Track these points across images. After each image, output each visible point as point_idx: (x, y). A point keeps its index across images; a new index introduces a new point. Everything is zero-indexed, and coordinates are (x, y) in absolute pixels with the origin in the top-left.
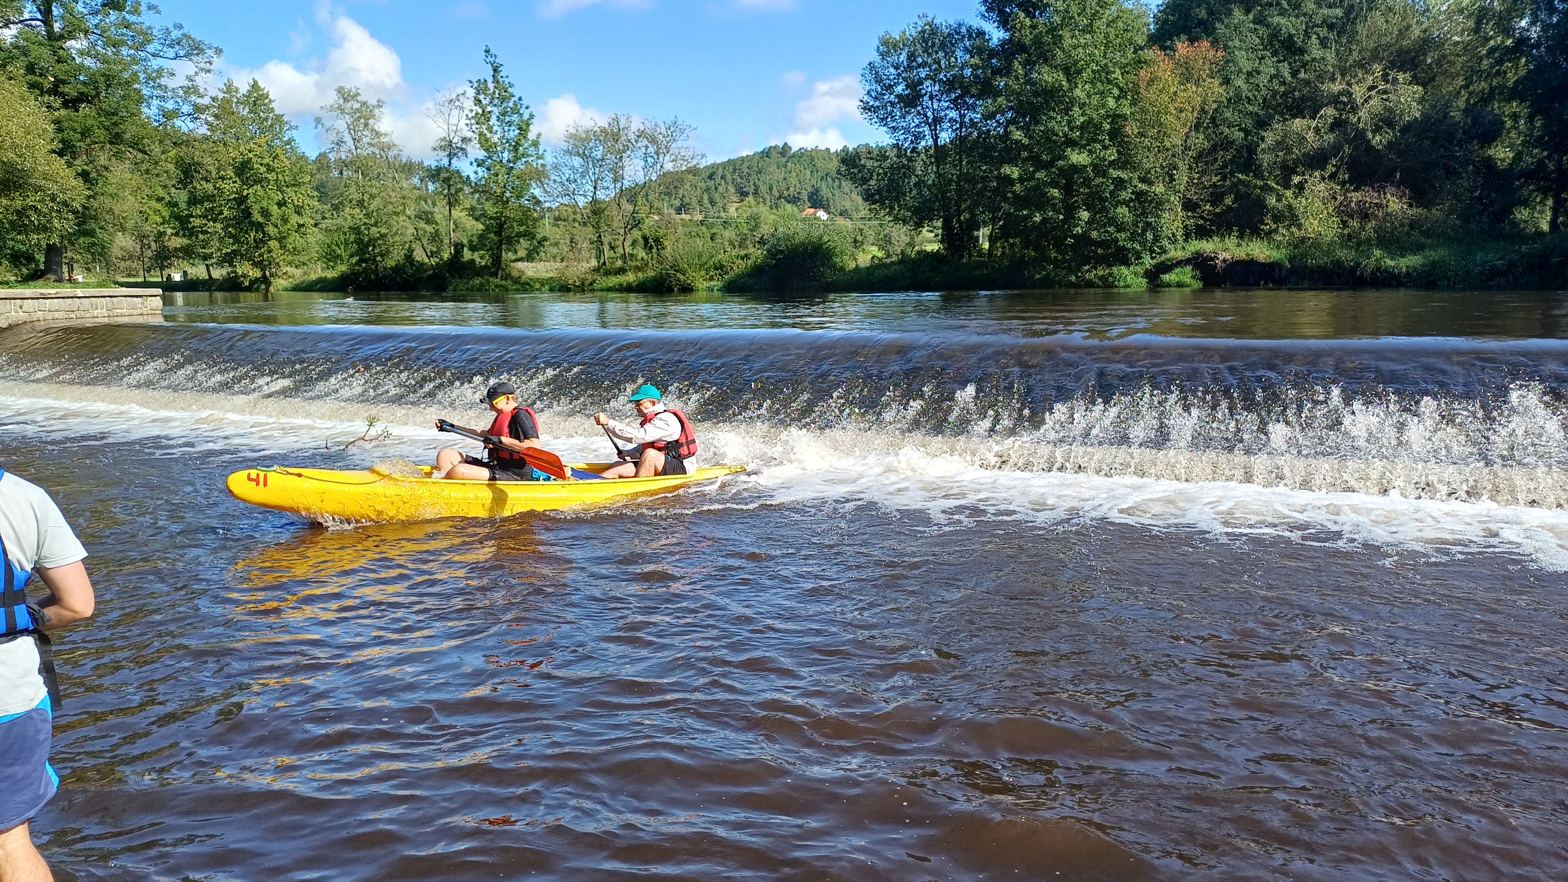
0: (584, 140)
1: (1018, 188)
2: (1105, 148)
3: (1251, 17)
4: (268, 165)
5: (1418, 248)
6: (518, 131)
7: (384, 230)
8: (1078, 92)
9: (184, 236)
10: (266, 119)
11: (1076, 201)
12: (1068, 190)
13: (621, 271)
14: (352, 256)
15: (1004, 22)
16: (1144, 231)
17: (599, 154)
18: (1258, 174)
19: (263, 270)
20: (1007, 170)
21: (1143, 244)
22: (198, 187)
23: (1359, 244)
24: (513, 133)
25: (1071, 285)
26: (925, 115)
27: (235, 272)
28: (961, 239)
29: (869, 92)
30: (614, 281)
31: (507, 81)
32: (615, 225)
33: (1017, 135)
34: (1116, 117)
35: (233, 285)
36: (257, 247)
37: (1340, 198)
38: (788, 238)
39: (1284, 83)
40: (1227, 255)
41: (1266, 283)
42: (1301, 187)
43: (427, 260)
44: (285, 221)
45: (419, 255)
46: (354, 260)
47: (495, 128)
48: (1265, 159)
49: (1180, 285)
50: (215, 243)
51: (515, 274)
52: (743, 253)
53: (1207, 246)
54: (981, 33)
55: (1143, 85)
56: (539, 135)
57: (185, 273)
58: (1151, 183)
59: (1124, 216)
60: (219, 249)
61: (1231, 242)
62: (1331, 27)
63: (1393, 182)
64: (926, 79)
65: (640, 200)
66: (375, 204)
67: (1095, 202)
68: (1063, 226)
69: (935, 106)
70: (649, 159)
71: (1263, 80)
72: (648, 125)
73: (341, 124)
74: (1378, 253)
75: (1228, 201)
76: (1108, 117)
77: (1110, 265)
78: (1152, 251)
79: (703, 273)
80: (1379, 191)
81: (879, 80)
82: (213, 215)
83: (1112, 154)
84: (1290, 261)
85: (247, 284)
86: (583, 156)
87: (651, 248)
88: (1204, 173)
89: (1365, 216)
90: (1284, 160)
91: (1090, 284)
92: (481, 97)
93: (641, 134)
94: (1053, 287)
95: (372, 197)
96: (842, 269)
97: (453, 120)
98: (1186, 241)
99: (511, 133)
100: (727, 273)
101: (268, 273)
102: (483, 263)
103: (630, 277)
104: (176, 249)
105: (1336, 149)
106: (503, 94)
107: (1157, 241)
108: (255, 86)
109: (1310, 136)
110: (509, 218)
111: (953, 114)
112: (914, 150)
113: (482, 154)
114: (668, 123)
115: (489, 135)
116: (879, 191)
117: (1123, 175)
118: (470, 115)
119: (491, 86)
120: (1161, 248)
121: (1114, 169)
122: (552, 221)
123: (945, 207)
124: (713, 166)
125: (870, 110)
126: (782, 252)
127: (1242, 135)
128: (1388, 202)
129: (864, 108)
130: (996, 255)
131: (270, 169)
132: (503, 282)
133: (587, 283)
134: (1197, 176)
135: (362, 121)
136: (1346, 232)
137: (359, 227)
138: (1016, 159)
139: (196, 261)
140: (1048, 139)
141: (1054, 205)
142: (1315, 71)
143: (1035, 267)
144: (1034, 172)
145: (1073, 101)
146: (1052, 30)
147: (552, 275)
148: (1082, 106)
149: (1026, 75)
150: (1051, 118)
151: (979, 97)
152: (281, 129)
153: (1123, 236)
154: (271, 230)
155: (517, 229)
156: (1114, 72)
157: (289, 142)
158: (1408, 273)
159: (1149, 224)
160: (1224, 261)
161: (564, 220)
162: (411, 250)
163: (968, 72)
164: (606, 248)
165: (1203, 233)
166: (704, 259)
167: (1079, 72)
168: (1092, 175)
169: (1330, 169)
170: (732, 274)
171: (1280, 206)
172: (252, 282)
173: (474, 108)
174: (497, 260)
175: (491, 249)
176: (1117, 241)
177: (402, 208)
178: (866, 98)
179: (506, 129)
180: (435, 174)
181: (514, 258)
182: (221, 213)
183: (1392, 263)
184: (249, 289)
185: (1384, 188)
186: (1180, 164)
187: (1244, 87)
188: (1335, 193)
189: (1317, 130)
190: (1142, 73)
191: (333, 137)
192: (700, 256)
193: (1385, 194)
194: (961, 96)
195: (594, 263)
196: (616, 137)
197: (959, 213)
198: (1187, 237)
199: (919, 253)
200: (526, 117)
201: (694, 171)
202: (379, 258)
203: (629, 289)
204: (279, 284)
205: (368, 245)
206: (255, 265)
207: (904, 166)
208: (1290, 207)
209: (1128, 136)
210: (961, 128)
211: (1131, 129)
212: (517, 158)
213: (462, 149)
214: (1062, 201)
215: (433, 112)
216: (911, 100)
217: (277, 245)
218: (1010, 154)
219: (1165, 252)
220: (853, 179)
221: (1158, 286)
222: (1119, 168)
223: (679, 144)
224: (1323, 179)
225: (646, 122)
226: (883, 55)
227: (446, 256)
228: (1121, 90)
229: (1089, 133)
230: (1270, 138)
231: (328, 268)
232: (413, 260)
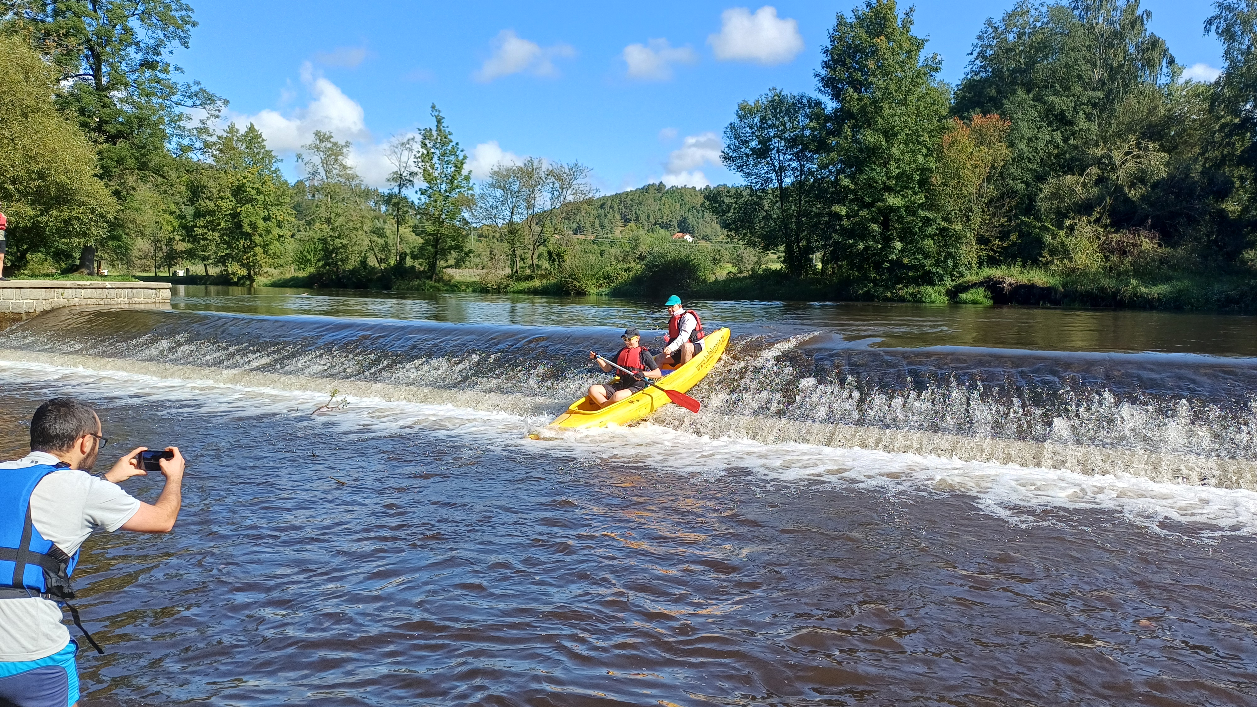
0: (505, 176)
1: (845, 222)
2: (915, 193)
3: (1031, 96)
4: (258, 189)
5: (1166, 279)
6: (453, 169)
7: (345, 242)
8: (894, 150)
9: (189, 241)
10: (258, 153)
11: (892, 234)
12: (885, 225)
13: (530, 278)
14: (319, 260)
15: (837, 95)
16: (946, 258)
17: (516, 188)
18: (1038, 218)
19: (249, 270)
20: (836, 208)
21: (945, 269)
22: (203, 204)
23: (1119, 274)
24: (451, 170)
25: (887, 299)
26: (773, 165)
27: (227, 270)
28: (800, 261)
29: (729, 146)
30: (524, 285)
31: (447, 130)
32: (526, 242)
33: (846, 182)
34: (924, 170)
35: (224, 281)
36: (245, 252)
37: (1103, 238)
38: (661, 256)
39: (1057, 147)
40: (1013, 281)
41: (1044, 303)
42: (1071, 228)
43: (377, 265)
44: (268, 232)
45: (372, 262)
46: (321, 264)
47: (436, 166)
48: (1042, 206)
49: (974, 302)
50: (213, 248)
51: (446, 278)
52: (626, 266)
53: (996, 273)
54: (818, 103)
55: (946, 146)
56: (470, 172)
57: (188, 270)
58: (951, 222)
59: (930, 247)
60: (215, 253)
61: (1015, 270)
62: (1094, 105)
63: (1145, 227)
64: (774, 137)
65: (547, 224)
66: (340, 221)
67: (906, 235)
68: (881, 253)
69: (781, 158)
70: (555, 193)
71: (1041, 144)
72: (555, 166)
73: (317, 159)
74: (1134, 282)
75: (1013, 237)
76: (918, 170)
77: (918, 285)
78: (952, 275)
79: (594, 281)
80: (1134, 234)
81: (737, 137)
82: (212, 226)
83: (921, 199)
84: (1063, 287)
85: (235, 280)
86: (504, 189)
87: (554, 260)
88: (994, 215)
89: (1123, 253)
90: (1058, 207)
91: (902, 300)
92: (427, 142)
93: (550, 174)
94: (873, 301)
95: (338, 215)
96: (704, 281)
97: (404, 159)
98: (979, 268)
99: (449, 170)
100: (613, 282)
101: (252, 272)
102: (422, 269)
103: (537, 283)
104: (182, 252)
105: (1100, 200)
106: (444, 139)
107: (957, 267)
108: (252, 128)
109: (1079, 189)
110: (444, 234)
111: (795, 164)
112: (763, 190)
113: (425, 185)
114: (571, 165)
115: (431, 171)
116: (734, 222)
117: (929, 215)
118: (418, 155)
119: (435, 133)
120: (959, 273)
121: (922, 210)
122: (476, 237)
123: (787, 235)
124: (604, 198)
125: (729, 159)
126: (657, 266)
127: (1024, 186)
128: (1142, 242)
129: (725, 158)
130: (827, 274)
131: (259, 192)
132: (436, 284)
133: (502, 286)
134: (988, 217)
135: (333, 157)
136: (1108, 265)
137: (326, 239)
138: (844, 200)
139: (197, 260)
140: (870, 186)
141: (874, 237)
142: (1082, 138)
143: (858, 285)
144: (858, 210)
145: (890, 157)
146: (875, 102)
147: (474, 279)
148: (897, 161)
149: (853, 136)
150: (873, 170)
151: (816, 152)
152: (270, 161)
153: (929, 262)
154: (257, 239)
155: (450, 242)
156: (923, 136)
157: (275, 172)
158: (1159, 299)
159: (950, 254)
160: (1010, 284)
161: (486, 237)
162: (366, 258)
163: (807, 133)
164: (518, 259)
165: (993, 262)
166: (595, 270)
167: (895, 135)
168: (904, 214)
169: (1095, 215)
170: (617, 282)
171: (1054, 243)
172: (239, 279)
173: (421, 150)
174: (432, 266)
175: (428, 258)
176: (925, 266)
177: (359, 225)
178: (726, 150)
179: (445, 166)
180: (388, 199)
181: (445, 265)
182: (219, 225)
183: (1146, 290)
184: (236, 284)
185: (1138, 231)
186: (975, 208)
187: (1026, 149)
188: (1099, 234)
189: (1084, 185)
190: (945, 137)
191: (309, 169)
192: (592, 268)
193: (1139, 236)
194: (802, 151)
195: (508, 271)
196: (530, 175)
197: (798, 241)
198: (980, 264)
199: (766, 270)
200: (461, 157)
201: (590, 202)
202: (340, 263)
203: (535, 292)
204: (260, 280)
205: (332, 252)
206: (242, 265)
207: (755, 203)
208: (1063, 243)
209: (933, 185)
210: (801, 175)
211: (936, 180)
212: (453, 189)
213: (410, 181)
214: (881, 234)
215: (389, 153)
216: (762, 153)
217: (261, 250)
218: (840, 196)
219: (962, 276)
220: (715, 211)
221: (957, 302)
222: (926, 209)
223: (579, 181)
224: (1090, 222)
225: (554, 164)
226: (741, 118)
227: (392, 262)
228: (928, 149)
229: (903, 181)
230: (1046, 190)
231: (299, 269)
232: (367, 265)
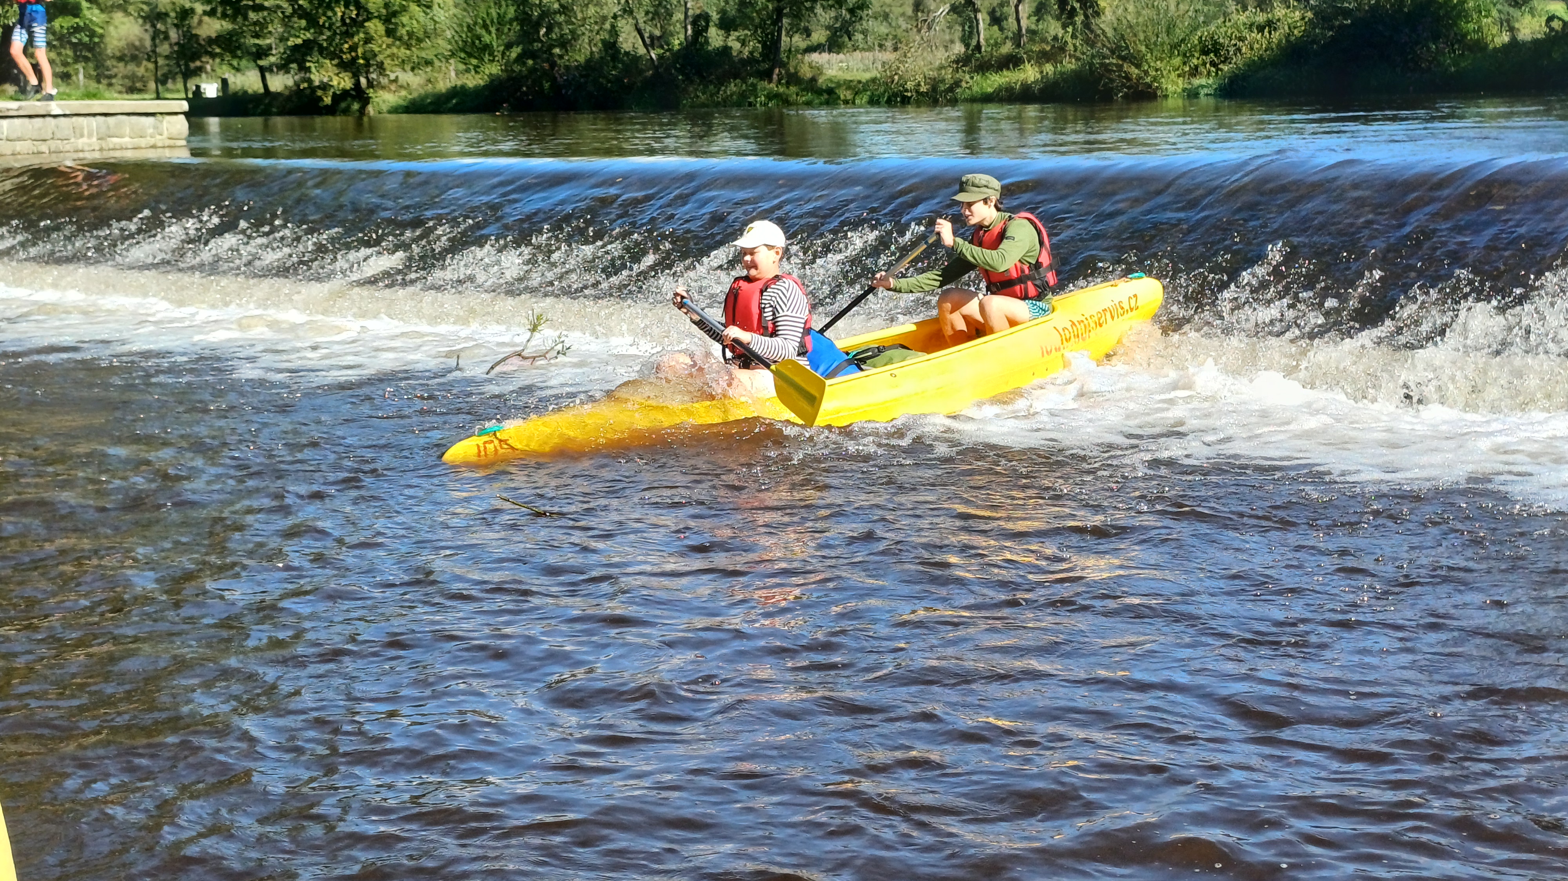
9: (224, 16)
13: (1012, 62)
14: (509, 46)
19: (356, 76)
27: (310, 81)
30: (995, 81)
35: (304, 104)
36: (347, 33)
43: (642, 51)
45: (630, 43)
46: (514, 54)
50: (276, 28)
51: (806, 72)
52: (1261, 18)
57: (224, 82)
60: (283, 39)
79: (1177, 61)
87: (1073, 13)
100: (1226, 60)
101: (363, 81)
102: (746, 53)
103: (1030, 73)
104: (210, 41)
126: (1346, 13)
132: (782, 90)
133: (942, 87)
139: (244, 62)
147: (874, 74)
162: (615, 33)
164: (983, 18)
166: (1179, 33)
170: (1238, 61)
172: (339, 98)
174: (771, 47)
175: (762, 25)
181: (803, 45)
184: (331, 111)
192: (1173, 27)
195: (959, 48)
202: (557, 51)
203: (1025, 95)
204: (382, 99)
205: (537, 25)
206: (344, 66)
217: (382, 28)
227: (676, 43)
231: (468, 71)
232: (618, 51)
